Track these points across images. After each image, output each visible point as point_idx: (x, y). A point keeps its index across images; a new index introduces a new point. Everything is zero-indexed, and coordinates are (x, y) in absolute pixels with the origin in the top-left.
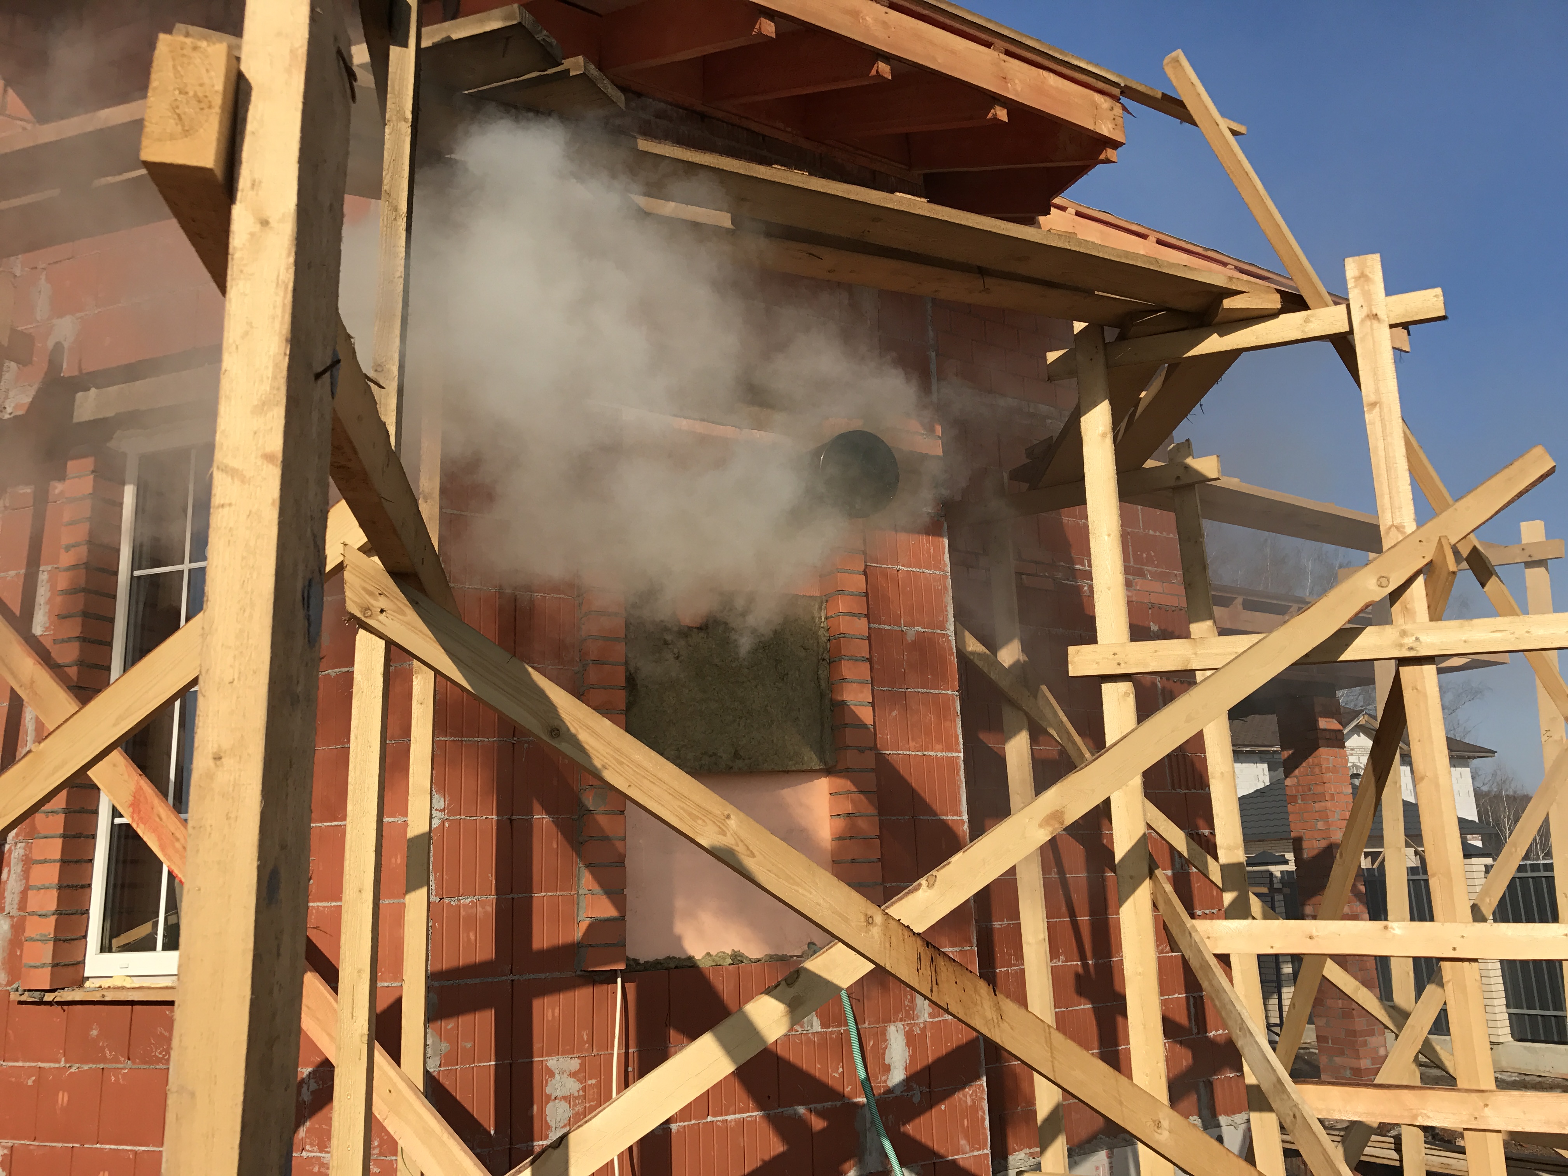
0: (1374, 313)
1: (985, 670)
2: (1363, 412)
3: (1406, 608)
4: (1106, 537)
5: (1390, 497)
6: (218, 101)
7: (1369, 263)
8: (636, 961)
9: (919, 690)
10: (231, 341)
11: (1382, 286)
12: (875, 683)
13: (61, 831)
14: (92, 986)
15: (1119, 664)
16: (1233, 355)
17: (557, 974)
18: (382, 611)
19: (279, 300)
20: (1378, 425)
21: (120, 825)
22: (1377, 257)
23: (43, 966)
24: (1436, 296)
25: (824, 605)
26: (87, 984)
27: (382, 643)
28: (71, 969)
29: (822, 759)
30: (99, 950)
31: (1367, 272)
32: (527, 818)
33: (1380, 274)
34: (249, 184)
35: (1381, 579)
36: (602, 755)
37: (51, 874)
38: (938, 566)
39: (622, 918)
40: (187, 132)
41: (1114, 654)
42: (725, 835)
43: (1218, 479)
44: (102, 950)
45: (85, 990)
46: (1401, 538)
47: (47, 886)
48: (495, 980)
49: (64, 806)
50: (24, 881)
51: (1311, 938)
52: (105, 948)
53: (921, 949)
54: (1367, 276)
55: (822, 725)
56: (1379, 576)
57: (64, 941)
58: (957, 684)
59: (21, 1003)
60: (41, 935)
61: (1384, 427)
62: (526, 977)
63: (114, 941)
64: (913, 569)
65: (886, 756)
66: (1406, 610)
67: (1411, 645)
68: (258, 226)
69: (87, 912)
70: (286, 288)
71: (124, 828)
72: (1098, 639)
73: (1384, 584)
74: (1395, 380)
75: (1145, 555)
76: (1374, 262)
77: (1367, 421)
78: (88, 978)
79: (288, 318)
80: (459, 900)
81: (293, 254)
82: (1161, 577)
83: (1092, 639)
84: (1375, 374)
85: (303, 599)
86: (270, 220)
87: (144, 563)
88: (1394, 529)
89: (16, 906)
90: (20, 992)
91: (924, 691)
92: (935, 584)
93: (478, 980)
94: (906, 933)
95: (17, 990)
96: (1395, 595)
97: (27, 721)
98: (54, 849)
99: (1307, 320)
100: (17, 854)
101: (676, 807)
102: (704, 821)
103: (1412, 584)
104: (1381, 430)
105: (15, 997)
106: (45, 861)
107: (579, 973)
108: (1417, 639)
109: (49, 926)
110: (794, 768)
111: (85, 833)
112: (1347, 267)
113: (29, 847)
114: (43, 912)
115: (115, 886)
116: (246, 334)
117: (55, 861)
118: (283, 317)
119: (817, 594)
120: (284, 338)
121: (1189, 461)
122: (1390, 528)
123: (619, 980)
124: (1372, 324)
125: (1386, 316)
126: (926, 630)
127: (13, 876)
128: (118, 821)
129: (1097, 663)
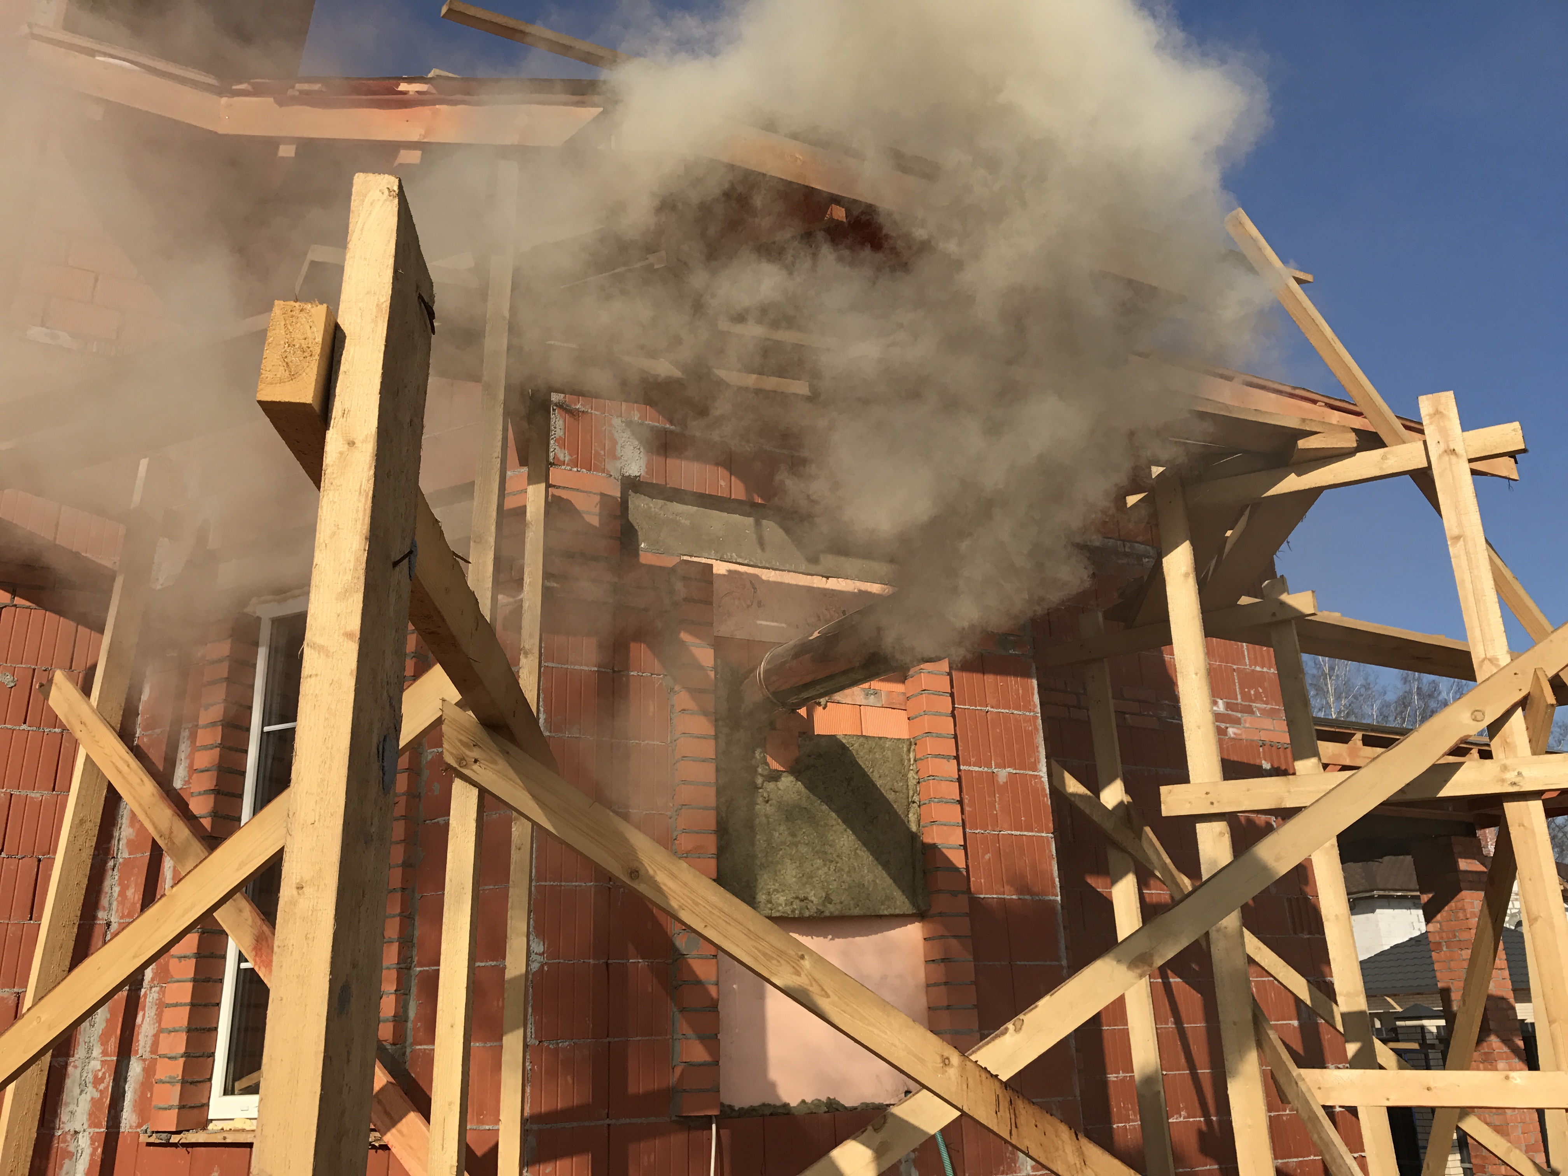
0: (1452, 448)
1: (1088, 811)
2: (1447, 545)
3: (1507, 742)
4: (1194, 676)
5: (1481, 630)
6: (317, 350)
7: (1443, 400)
8: (731, 1107)
9: (1013, 833)
10: (321, 540)
11: (1458, 422)
12: (967, 825)
13: (192, 975)
14: (215, 1128)
15: (1212, 803)
16: (1315, 493)
17: (652, 1120)
18: (476, 761)
19: (361, 506)
20: (1463, 557)
21: (245, 969)
22: (1450, 394)
23: (170, 1108)
24: (1514, 430)
25: (913, 747)
26: (211, 1127)
27: (475, 791)
28: (195, 1111)
29: (914, 904)
30: (222, 1093)
31: (1441, 409)
32: (623, 961)
33: (1455, 410)
34: (340, 413)
35: (1476, 713)
36: (679, 896)
37: (181, 1017)
38: (1028, 707)
39: (717, 1063)
40: (293, 377)
41: (1207, 793)
42: (798, 974)
43: (1314, 614)
44: (226, 1093)
45: (207, 1132)
46: (1495, 671)
47: (177, 1028)
48: (592, 1124)
49: (196, 951)
50: (157, 1025)
51: (1429, 1089)
52: (228, 1091)
53: (999, 1092)
54: (1441, 412)
55: (914, 868)
56: (1473, 710)
57: (191, 1083)
58: (1051, 825)
59: (149, 1144)
60: (170, 1077)
61: (1469, 560)
62: (623, 1121)
63: (237, 1084)
64: (1002, 711)
65: (981, 900)
66: (1506, 744)
67: (1513, 780)
68: (346, 446)
69: (213, 1055)
70: (367, 496)
71: (249, 973)
72: (1191, 778)
73: (1479, 718)
74: (1478, 513)
75: (1252, 692)
76: (1448, 399)
77: (1451, 554)
78: (212, 1120)
79: (367, 520)
80: (558, 1044)
81: (373, 468)
82: (1270, 714)
83: (1183, 778)
84: (1456, 508)
85: (378, 752)
86: (356, 441)
87: (273, 719)
88: (1487, 662)
89: (148, 1049)
90: (149, 1134)
91: (1018, 833)
92: (1026, 724)
93: (575, 1124)
94: (984, 1075)
95: (146, 1132)
96: (1495, 728)
97: (165, 870)
98: (183, 992)
99: (1384, 458)
100: (151, 998)
101: (751, 947)
102: (778, 961)
103: (1510, 717)
104: (1466, 562)
105: (144, 1138)
106: (176, 1005)
107: (674, 1118)
108: (1519, 774)
109: (177, 1069)
110: (886, 913)
111: (214, 978)
112: (1421, 405)
113: (162, 991)
114: (173, 1055)
115: (239, 1029)
116: (334, 533)
117: (185, 1004)
118: (364, 519)
119: (906, 737)
120: (364, 537)
121: (1284, 597)
122: (1483, 660)
123: (714, 1126)
124: (1450, 460)
125: (1464, 451)
126: (1018, 771)
127: (147, 1020)
128: (244, 965)
129: (1190, 803)
